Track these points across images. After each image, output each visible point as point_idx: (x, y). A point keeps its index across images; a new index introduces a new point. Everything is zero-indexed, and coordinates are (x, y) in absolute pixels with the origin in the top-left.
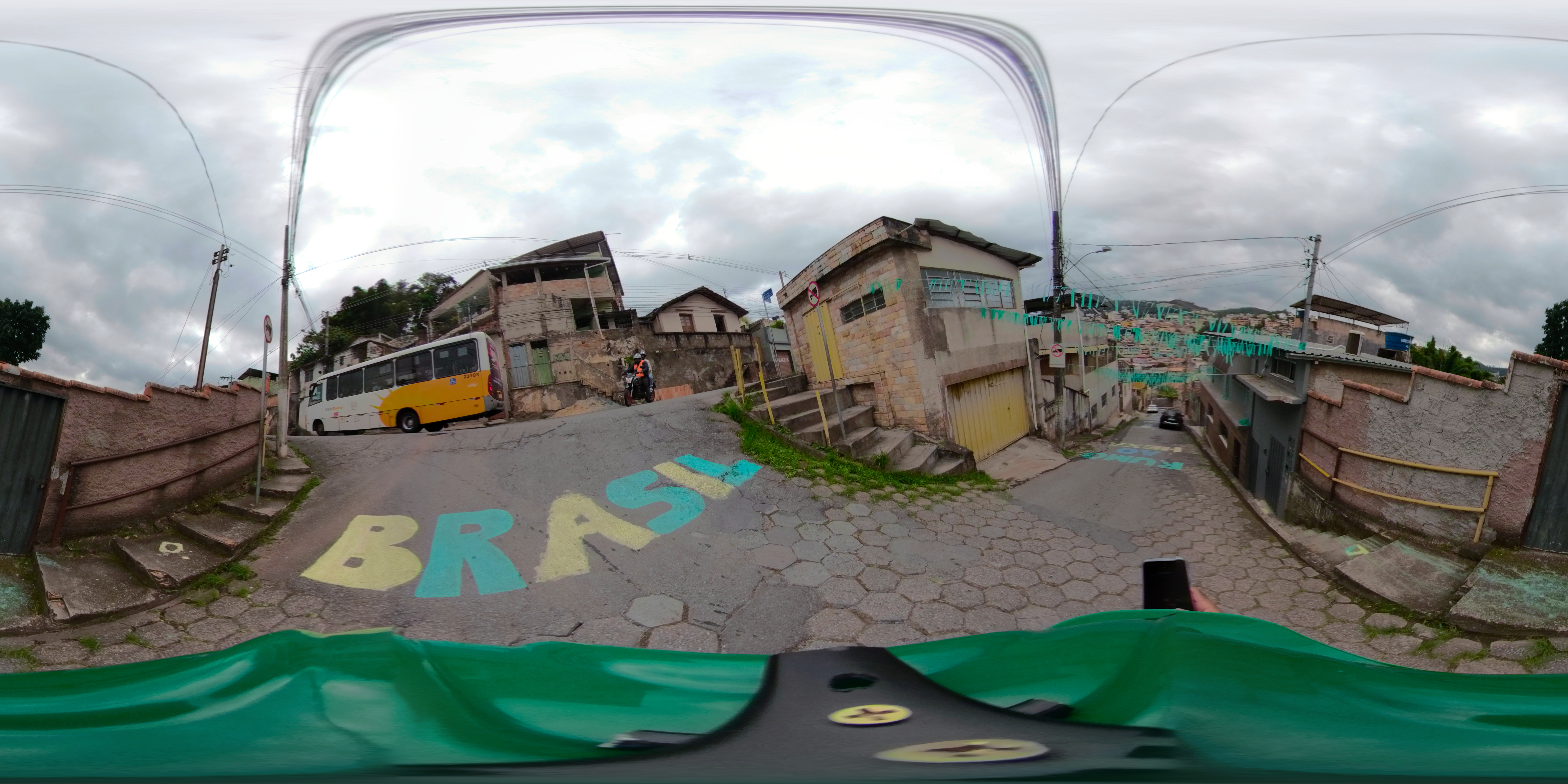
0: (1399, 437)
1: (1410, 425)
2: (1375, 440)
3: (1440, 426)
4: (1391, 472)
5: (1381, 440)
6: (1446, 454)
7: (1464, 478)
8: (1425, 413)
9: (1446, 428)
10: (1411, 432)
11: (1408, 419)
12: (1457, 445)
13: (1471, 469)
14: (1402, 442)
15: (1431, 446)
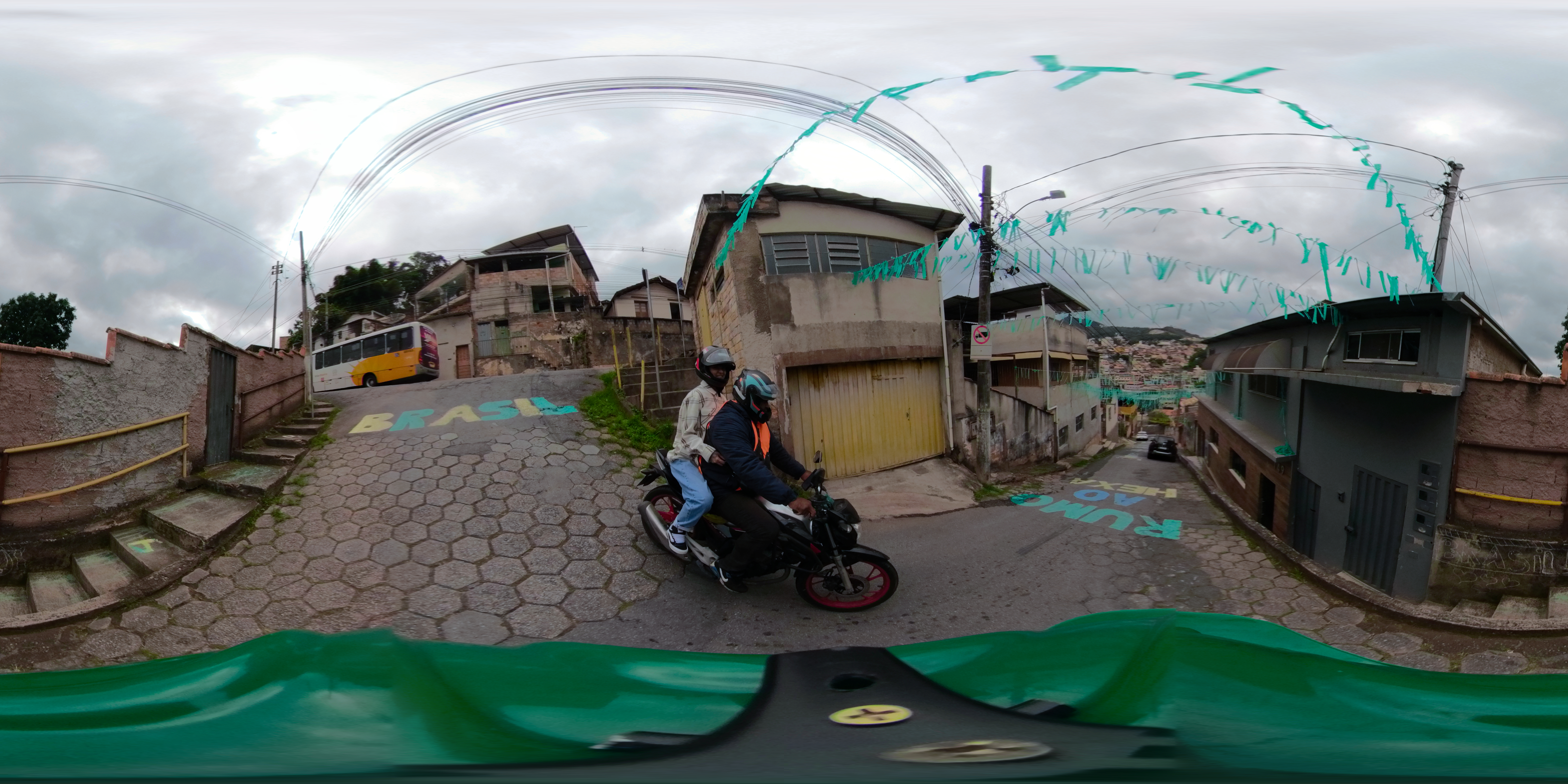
0: (104, 405)
1: (116, 388)
2: (71, 417)
3: (144, 384)
4: (100, 450)
5: (79, 415)
6: (152, 408)
7: (168, 425)
8: (129, 373)
9: (149, 384)
10: (117, 396)
11: (113, 382)
13: (171, 415)
14: (107, 409)
15: (139, 405)
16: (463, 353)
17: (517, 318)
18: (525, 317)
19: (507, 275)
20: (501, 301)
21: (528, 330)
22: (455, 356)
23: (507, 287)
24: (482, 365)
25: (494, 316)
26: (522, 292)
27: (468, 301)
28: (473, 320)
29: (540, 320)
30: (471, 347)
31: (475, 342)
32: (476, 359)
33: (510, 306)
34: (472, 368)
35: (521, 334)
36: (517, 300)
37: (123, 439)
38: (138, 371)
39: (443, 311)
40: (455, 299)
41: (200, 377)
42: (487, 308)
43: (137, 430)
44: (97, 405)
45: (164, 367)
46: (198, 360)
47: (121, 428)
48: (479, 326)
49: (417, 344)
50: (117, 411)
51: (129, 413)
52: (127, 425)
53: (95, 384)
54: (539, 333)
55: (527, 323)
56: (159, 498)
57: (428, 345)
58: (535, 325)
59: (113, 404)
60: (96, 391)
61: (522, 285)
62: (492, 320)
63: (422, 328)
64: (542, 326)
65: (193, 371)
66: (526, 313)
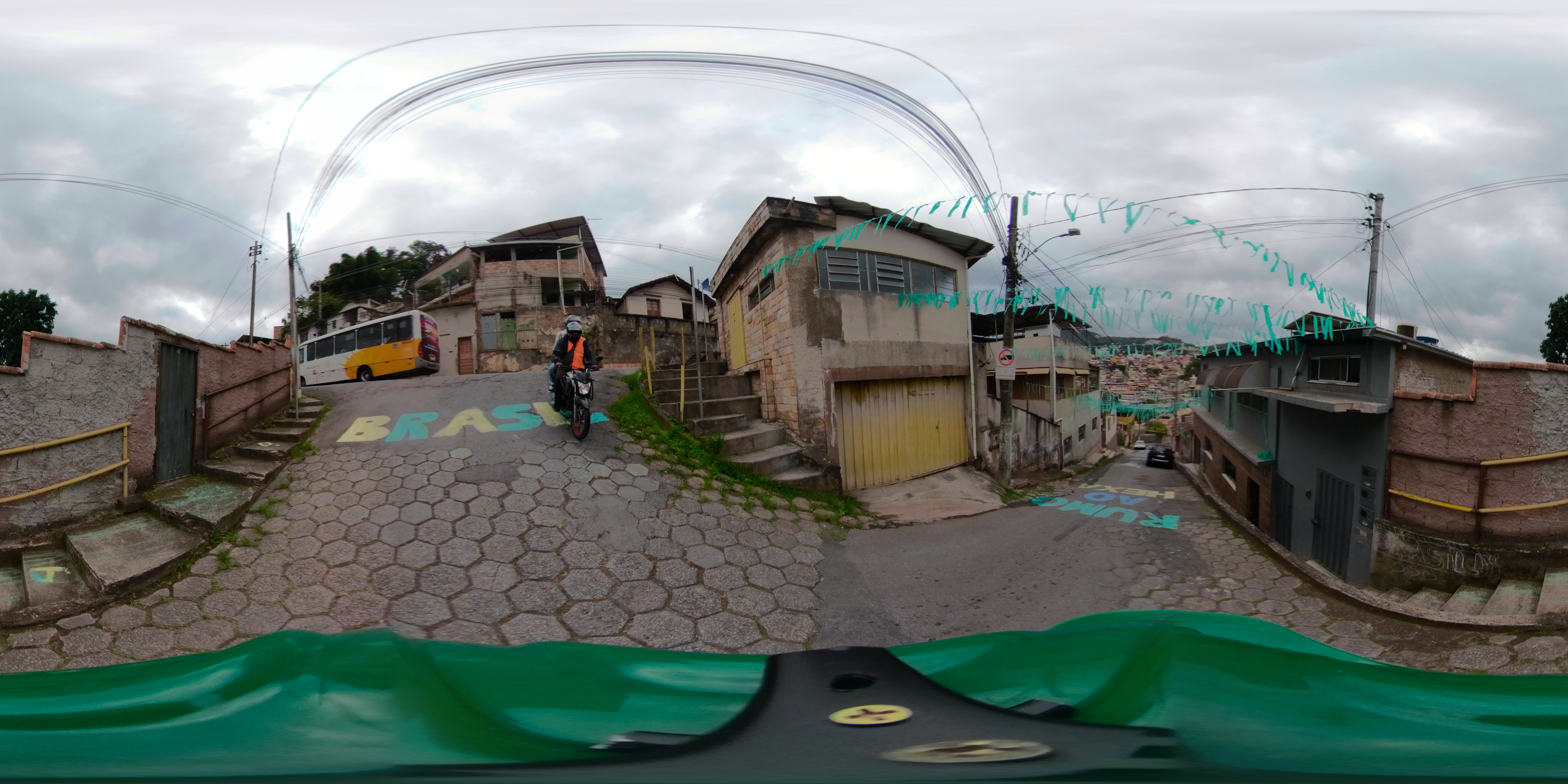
0: (18, 418)
1: (33, 399)
3: (69, 392)
4: (14, 466)
6: (80, 419)
7: (102, 438)
8: (49, 381)
9: (76, 392)
10: (34, 407)
11: (28, 393)
12: (89, 408)
13: (106, 427)
14: (23, 422)
15: (63, 417)
16: (465, 345)
17: (525, 310)
18: (533, 309)
19: (515, 264)
20: (508, 291)
21: (536, 323)
22: (457, 348)
23: (515, 277)
24: (486, 359)
25: (500, 307)
26: (531, 283)
27: (472, 290)
28: (477, 311)
29: (549, 313)
30: (474, 340)
31: (478, 334)
32: (479, 352)
33: (518, 297)
34: (475, 362)
35: (528, 328)
36: (524, 291)
37: (43, 455)
38: (61, 377)
39: (445, 300)
40: (457, 289)
41: (146, 379)
42: (493, 299)
43: (60, 445)
44: (11, 418)
45: (95, 370)
46: (143, 359)
47: (40, 443)
48: (483, 317)
49: (417, 335)
50: (35, 424)
51: (50, 426)
52: (48, 439)
53: (7, 396)
54: (547, 327)
55: (535, 315)
56: (90, 519)
57: (428, 336)
58: (543, 318)
59: (29, 417)
60: (9, 403)
61: (531, 276)
62: (497, 312)
63: (423, 319)
64: (550, 320)
65: (136, 373)
66: (535, 305)
